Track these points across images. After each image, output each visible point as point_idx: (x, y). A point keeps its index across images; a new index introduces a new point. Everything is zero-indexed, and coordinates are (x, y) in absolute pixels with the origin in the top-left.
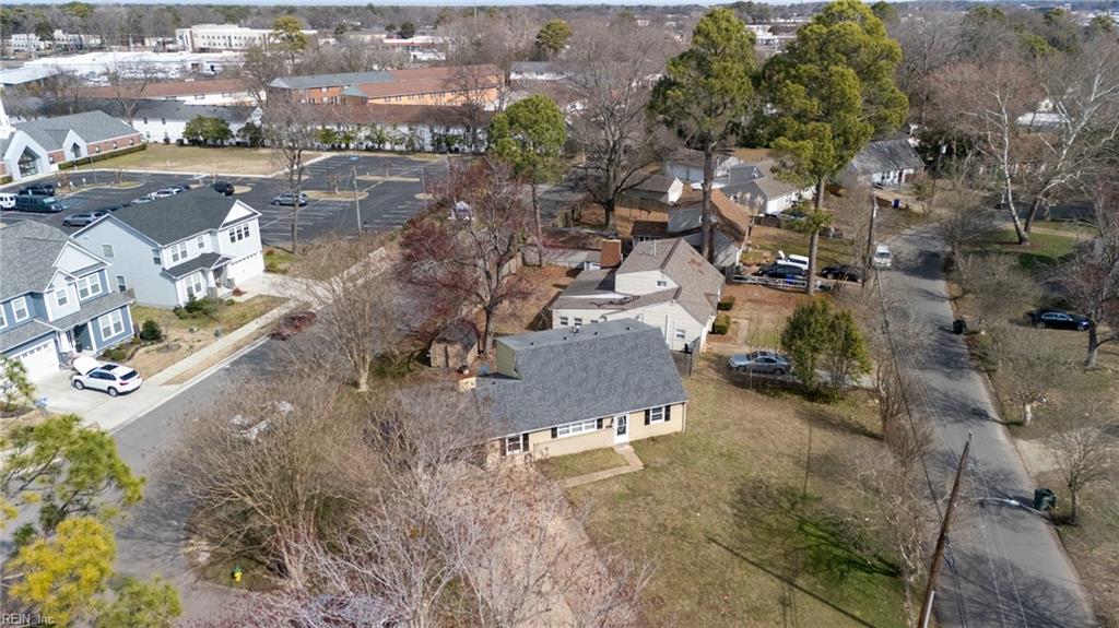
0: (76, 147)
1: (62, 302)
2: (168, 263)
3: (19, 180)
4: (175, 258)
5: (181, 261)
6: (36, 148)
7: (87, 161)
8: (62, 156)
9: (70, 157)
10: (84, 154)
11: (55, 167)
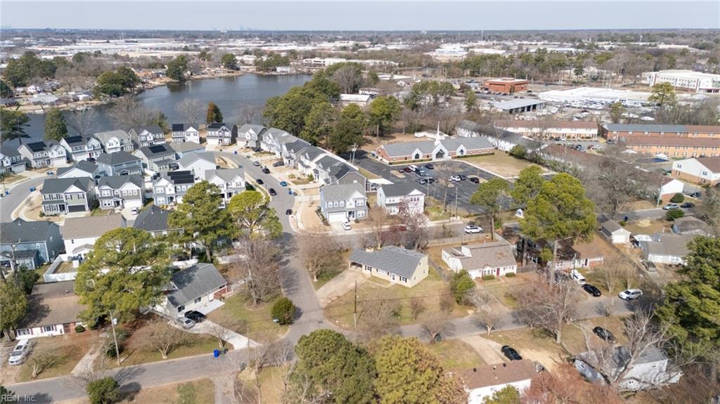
0: (462, 151)
1: (350, 205)
2: (388, 202)
3: (434, 160)
4: (390, 201)
5: (392, 202)
6: (445, 150)
7: (465, 156)
8: (455, 153)
9: (459, 154)
10: (465, 154)
11: (450, 157)
